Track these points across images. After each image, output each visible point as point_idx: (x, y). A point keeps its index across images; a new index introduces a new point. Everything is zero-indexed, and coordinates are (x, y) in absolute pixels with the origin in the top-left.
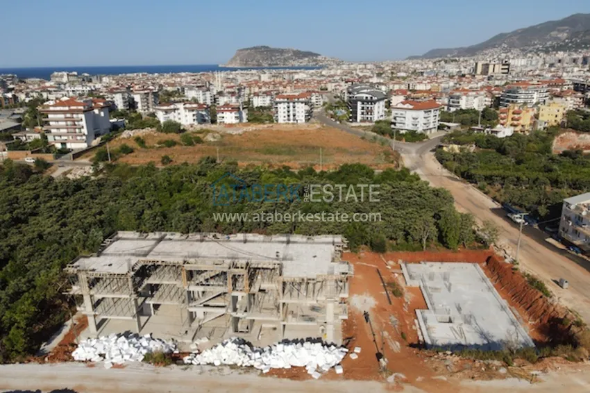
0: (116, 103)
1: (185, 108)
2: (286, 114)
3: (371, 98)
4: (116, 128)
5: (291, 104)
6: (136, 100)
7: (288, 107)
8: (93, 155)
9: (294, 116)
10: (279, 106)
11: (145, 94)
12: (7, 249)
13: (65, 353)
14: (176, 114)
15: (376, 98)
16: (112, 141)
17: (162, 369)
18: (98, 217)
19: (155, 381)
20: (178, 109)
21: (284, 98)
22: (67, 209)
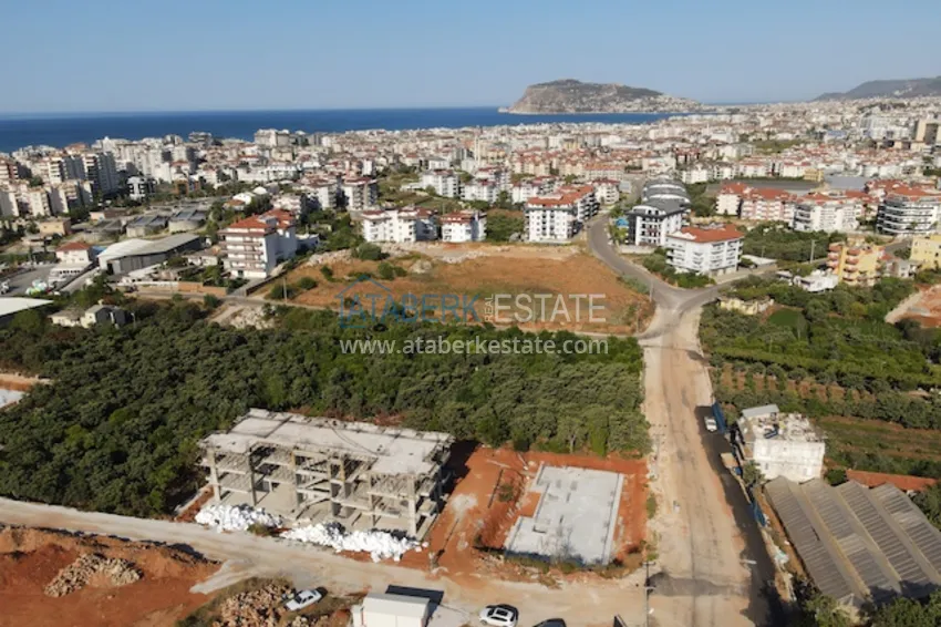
0: (320, 200)
1: (400, 218)
2: (540, 227)
3: (657, 212)
4: (304, 250)
5: (548, 213)
6: (346, 194)
7: (544, 217)
8: (270, 289)
9: (552, 228)
10: (531, 214)
11: (359, 186)
12: (160, 412)
13: (190, 517)
14: (387, 225)
15: (664, 213)
16: (296, 271)
17: (260, 538)
18: (250, 381)
19: (253, 547)
20: (390, 219)
21: (538, 204)
22: (222, 368)
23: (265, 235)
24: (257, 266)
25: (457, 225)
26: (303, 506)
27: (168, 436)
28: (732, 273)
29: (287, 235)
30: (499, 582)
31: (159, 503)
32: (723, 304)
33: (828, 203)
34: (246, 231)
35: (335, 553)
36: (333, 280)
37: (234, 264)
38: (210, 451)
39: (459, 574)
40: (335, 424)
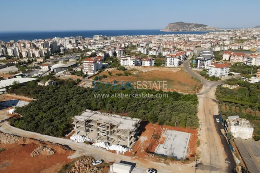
0: (109, 54)
1: (130, 59)
2: (170, 63)
3: (204, 59)
4: (104, 67)
5: (172, 59)
6: (117, 52)
7: (171, 60)
8: (94, 77)
9: (173, 63)
10: (168, 59)
11: (120, 50)
12: (63, 109)
13: (69, 138)
14: (127, 61)
15: (206, 59)
16: (101, 73)
17: (87, 145)
18: (87, 102)
19: (84, 147)
20: (128, 59)
21: (169, 56)
22: (80, 98)
23: (94, 63)
24: (91, 71)
25: (146, 61)
26: (99, 137)
27: (65, 116)
28: (226, 77)
29: (100, 63)
30: (152, 162)
31: (61, 134)
32: (223, 86)
33: (258, 57)
34: (88, 62)
35: (107, 150)
36: (111, 76)
37: (85, 71)
38: (75, 120)
39: (141, 159)
40: (109, 115)
